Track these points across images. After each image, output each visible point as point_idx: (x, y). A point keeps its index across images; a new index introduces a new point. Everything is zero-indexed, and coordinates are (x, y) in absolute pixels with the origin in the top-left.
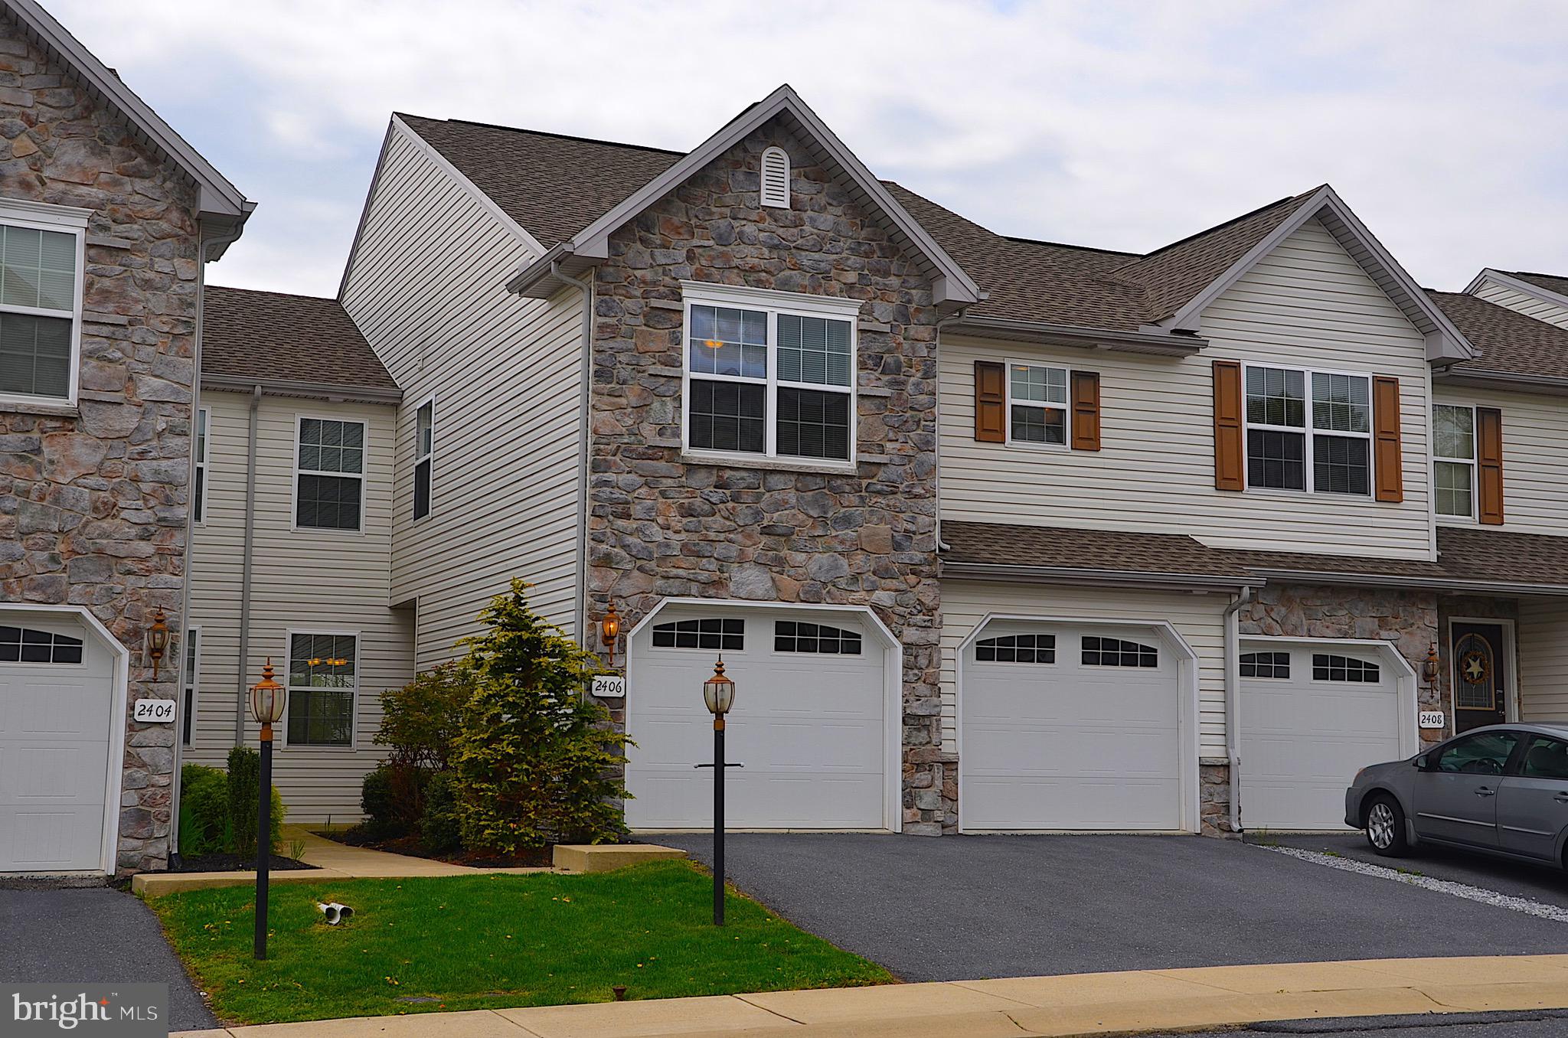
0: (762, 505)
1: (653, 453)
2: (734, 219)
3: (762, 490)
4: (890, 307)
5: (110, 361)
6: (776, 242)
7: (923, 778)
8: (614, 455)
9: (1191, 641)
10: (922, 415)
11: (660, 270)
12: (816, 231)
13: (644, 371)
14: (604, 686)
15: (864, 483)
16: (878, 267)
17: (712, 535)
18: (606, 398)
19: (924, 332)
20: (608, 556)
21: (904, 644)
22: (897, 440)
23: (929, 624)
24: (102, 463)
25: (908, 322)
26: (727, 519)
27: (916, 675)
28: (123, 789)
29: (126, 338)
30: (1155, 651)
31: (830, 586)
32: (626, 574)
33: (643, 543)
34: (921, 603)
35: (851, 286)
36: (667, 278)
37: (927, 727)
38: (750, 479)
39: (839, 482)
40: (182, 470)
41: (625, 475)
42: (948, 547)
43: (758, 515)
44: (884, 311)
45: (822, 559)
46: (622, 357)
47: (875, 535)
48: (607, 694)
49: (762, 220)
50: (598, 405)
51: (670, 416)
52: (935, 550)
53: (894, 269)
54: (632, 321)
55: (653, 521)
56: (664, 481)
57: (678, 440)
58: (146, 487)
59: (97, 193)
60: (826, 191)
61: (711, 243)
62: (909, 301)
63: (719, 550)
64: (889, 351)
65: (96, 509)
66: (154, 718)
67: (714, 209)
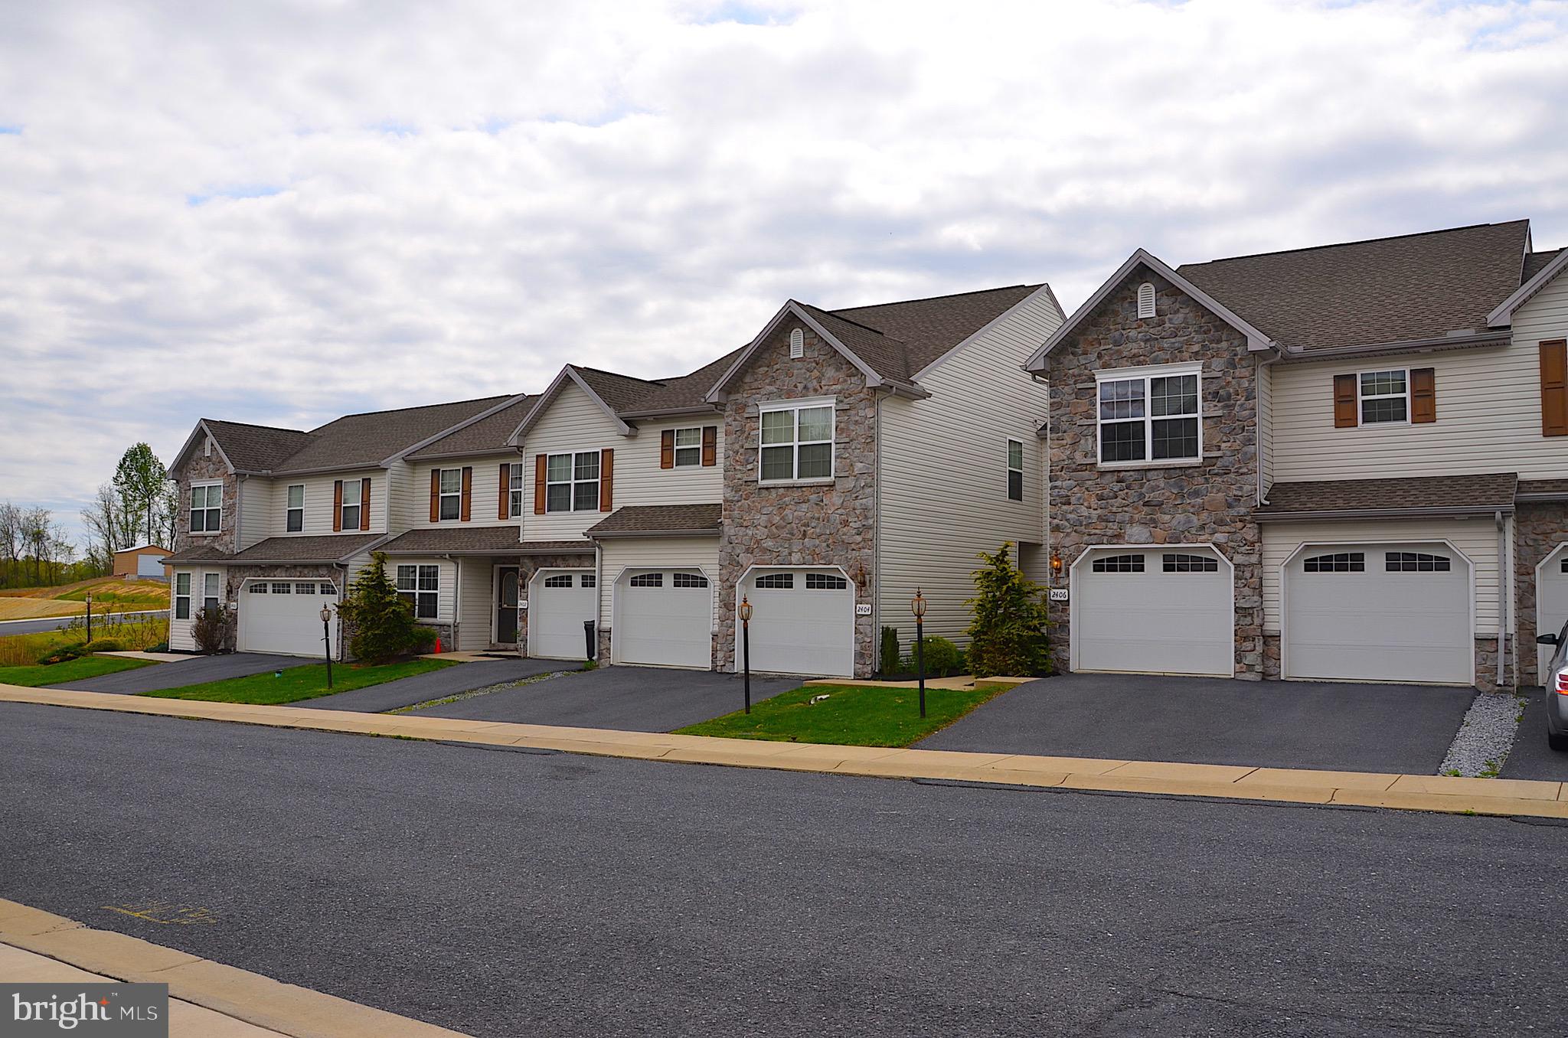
0: (1143, 490)
1: (1082, 468)
2: (1124, 329)
3: (1145, 481)
4: (1222, 361)
5: (845, 458)
6: (1148, 337)
7: (1249, 645)
8: (1061, 471)
9: (1467, 552)
10: (1245, 423)
11: (1083, 367)
12: (1172, 325)
13: (1075, 424)
14: (1057, 594)
15: (1208, 469)
16: (1213, 338)
17: (1114, 509)
18: (1056, 442)
19: (1245, 372)
20: (1057, 525)
21: (1235, 564)
22: (1229, 441)
23: (1251, 552)
24: (843, 503)
25: (1235, 368)
26: (1124, 499)
27: (1243, 583)
28: (855, 643)
29: (850, 447)
30: (1448, 559)
31: (1186, 532)
32: (1068, 534)
33: (1077, 518)
34: (1245, 540)
35: (1197, 353)
36: (1087, 371)
37: (1251, 615)
38: (1135, 475)
39: (1191, 471)
40: (869, 502)
41: (1067, 482)
42: (1268, 503)
43: (1141, 496)
44: (1218, 364)
45: (1180, 517)
46: (1064, 419)
47: (1213, 500)
48: (1059, 599)
49: (1140, 326)
50: (1051, 446)
51: (1090, 446)
52: (1257, 506)
53: (1224, 338)
54: (1070, 398)
55: (1082, 504)
56: (1087, 482)
57: (1095, 459)
58: (858, 512)
59: (839, 387)
60: (1179, 300)
61: (1111, 346)
62: (1235, 355)
63: (1119, 517)
64: (1221, 388)
65: (841, 523)
66: (863, 613)
67: (1111, 327)
